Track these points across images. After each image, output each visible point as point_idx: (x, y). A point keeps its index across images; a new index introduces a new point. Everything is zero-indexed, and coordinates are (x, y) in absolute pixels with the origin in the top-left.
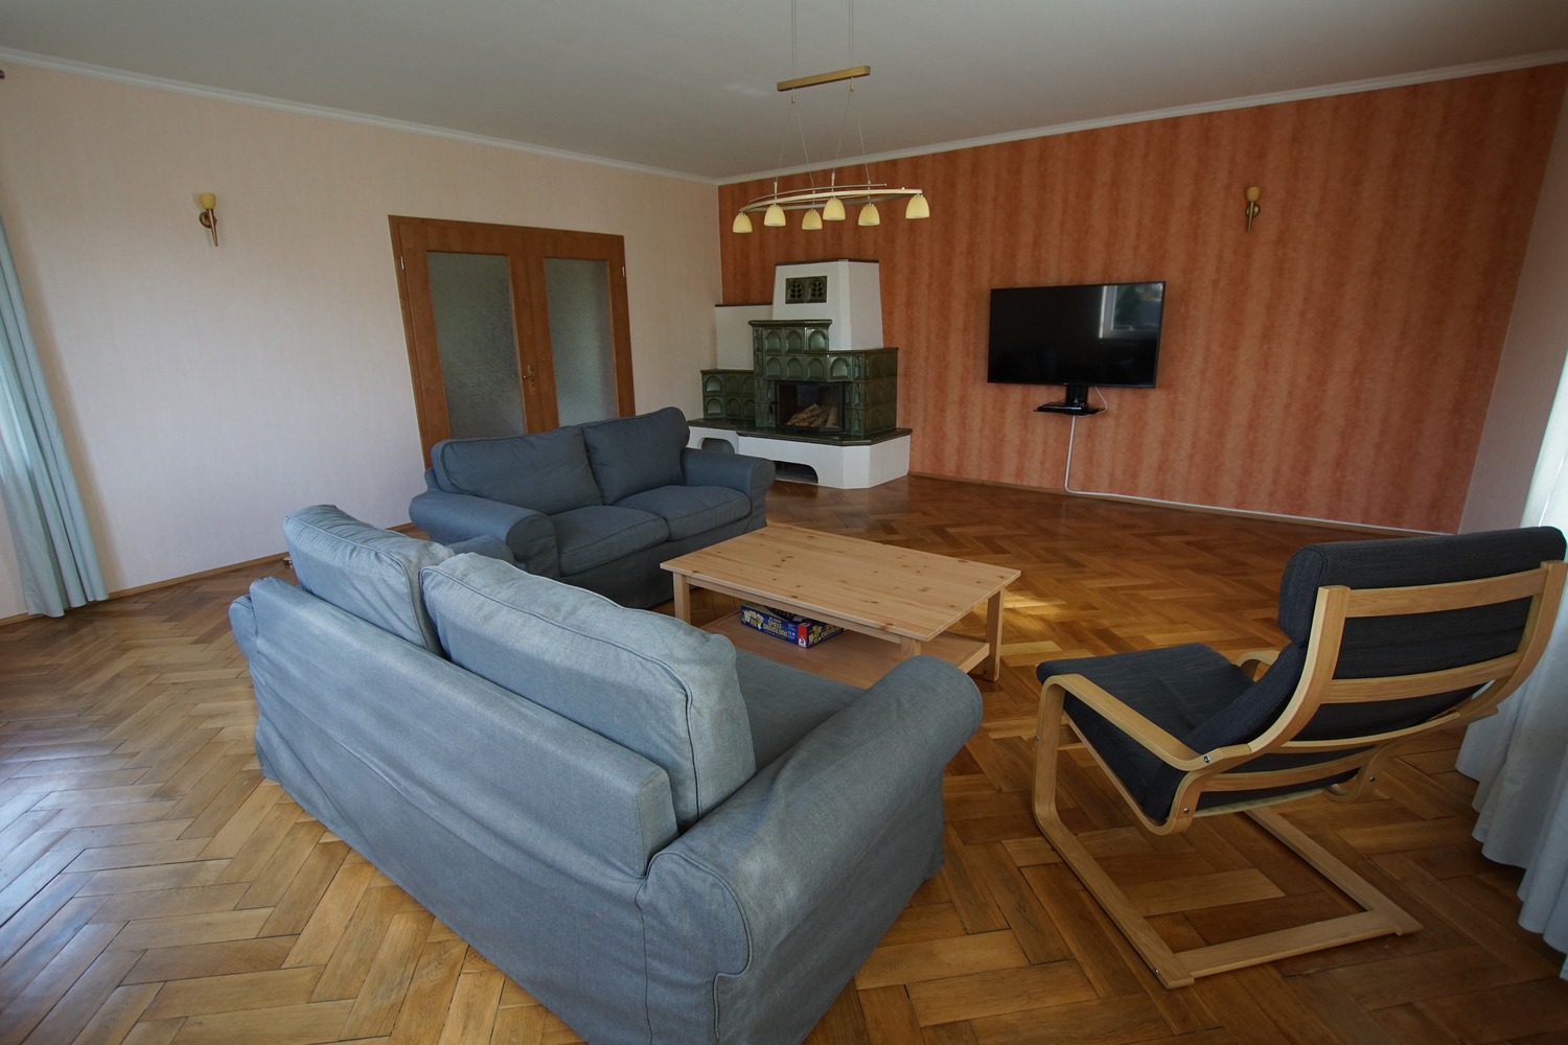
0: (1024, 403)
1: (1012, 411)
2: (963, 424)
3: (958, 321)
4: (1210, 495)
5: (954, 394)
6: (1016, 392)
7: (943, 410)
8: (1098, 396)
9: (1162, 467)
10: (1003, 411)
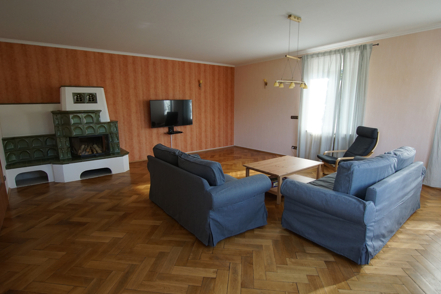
0: (158, 133)
1: (154, 136)
2: (140, 142)
3: (134, 110)
4: (201, 148)
5: (135, 134)
6: (155, 130)
7: (132, 139)
8: (177, 128)
9: (191, 144)
10: (152, 136)
